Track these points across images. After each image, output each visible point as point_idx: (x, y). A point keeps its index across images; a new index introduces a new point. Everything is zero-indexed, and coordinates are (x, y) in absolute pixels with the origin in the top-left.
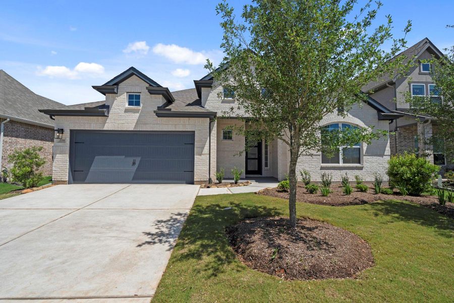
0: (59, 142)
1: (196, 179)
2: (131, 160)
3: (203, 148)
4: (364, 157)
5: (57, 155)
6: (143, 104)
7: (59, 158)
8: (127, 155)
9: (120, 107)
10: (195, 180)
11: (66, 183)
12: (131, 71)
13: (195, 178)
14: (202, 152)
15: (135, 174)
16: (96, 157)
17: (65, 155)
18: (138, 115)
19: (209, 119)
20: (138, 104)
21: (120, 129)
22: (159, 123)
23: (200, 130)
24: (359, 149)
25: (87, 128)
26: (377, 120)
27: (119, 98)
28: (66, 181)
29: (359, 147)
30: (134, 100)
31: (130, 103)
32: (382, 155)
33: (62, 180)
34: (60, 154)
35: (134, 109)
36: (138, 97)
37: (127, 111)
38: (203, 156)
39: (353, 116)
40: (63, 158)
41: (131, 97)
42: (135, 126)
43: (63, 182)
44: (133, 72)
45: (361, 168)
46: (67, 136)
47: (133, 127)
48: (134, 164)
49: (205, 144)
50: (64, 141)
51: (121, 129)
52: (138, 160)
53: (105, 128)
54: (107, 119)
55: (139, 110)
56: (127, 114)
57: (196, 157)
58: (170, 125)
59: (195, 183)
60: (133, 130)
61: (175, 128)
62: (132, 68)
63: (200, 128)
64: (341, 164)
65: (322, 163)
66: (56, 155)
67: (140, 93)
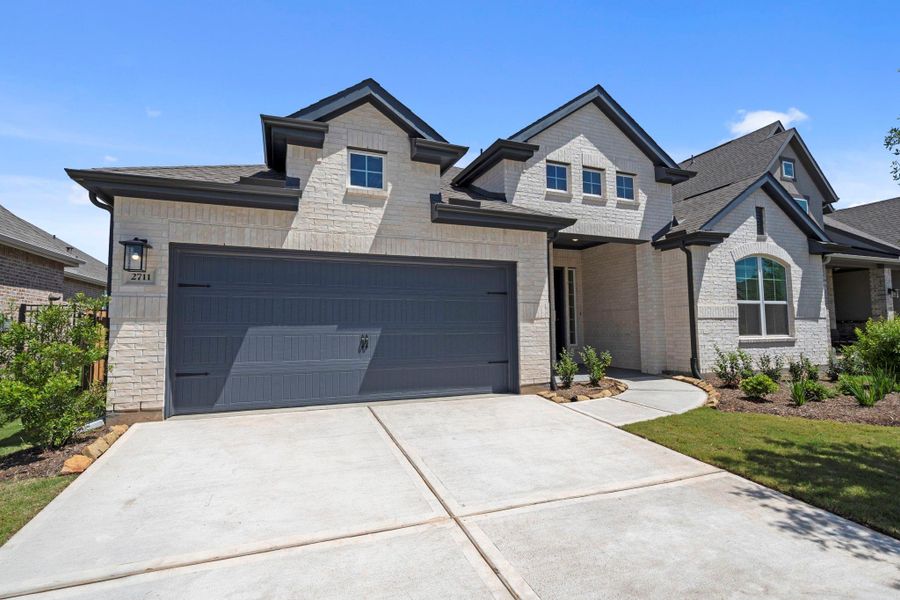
0: (128, 283)
1: (525, 378)
2: (356, 335)
3: (537, 303)
4: (797, 323)
5: (125, 327)
6: (395, 184)
7: (133, 334)
8: (345, 323)
9: (330, 187)
10: (522, 383)
11: (157, 415)
12: (367, 91)
13: (522, 377)
14: (535, 313)
15: (368, 373)
16: (250, 330)
17: (152, 326)
18: (379, 212)
19: (545, 233)
20: (376, 182)
21: (331, 250)
22: (434, 237)
23: (528, 260)
24: (786, 306)
25: (231, 240)
26: (808, 253)
27: (326, 160)
28: (159, 410)
29: (784, 302)
30: (366, 170)
31: (357, 179)
32: (816, 318)
33: (144, 406)
34: (135, 321)
35: (370, 197)
36: (377, 164)
37: (349, 199)
38: (537, 324)
39: (778, 244)
40: (148, 334)
41: (356, 161)
42: (375, 241)
43: (146, 414)
44: (370, 94)
45: (791, 344)
46: (159, 262)
47: (370, 243)
48: (364, 345)
49: (541, 295)
50: (149, 280)
51: (336, 250)
52: (374, 335)
53: (288, 245)
54: (292, 218)
55: (384, 198)
56: (351, 207)
57: (523, 326)
58: (462, 245)
59: (522, 390)
60: (367, 252)
61: (475, 252)
62: (370, 83)
63: (528, 256)
64: (764, 337)
65: (741, 333)
66: (119, 326)
67: (386, 153)
